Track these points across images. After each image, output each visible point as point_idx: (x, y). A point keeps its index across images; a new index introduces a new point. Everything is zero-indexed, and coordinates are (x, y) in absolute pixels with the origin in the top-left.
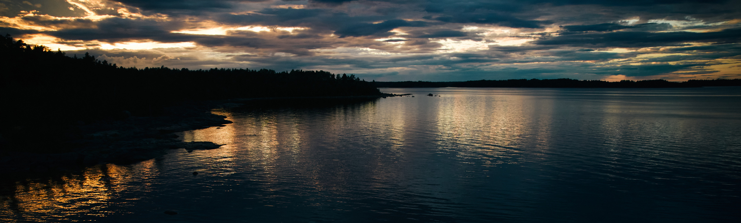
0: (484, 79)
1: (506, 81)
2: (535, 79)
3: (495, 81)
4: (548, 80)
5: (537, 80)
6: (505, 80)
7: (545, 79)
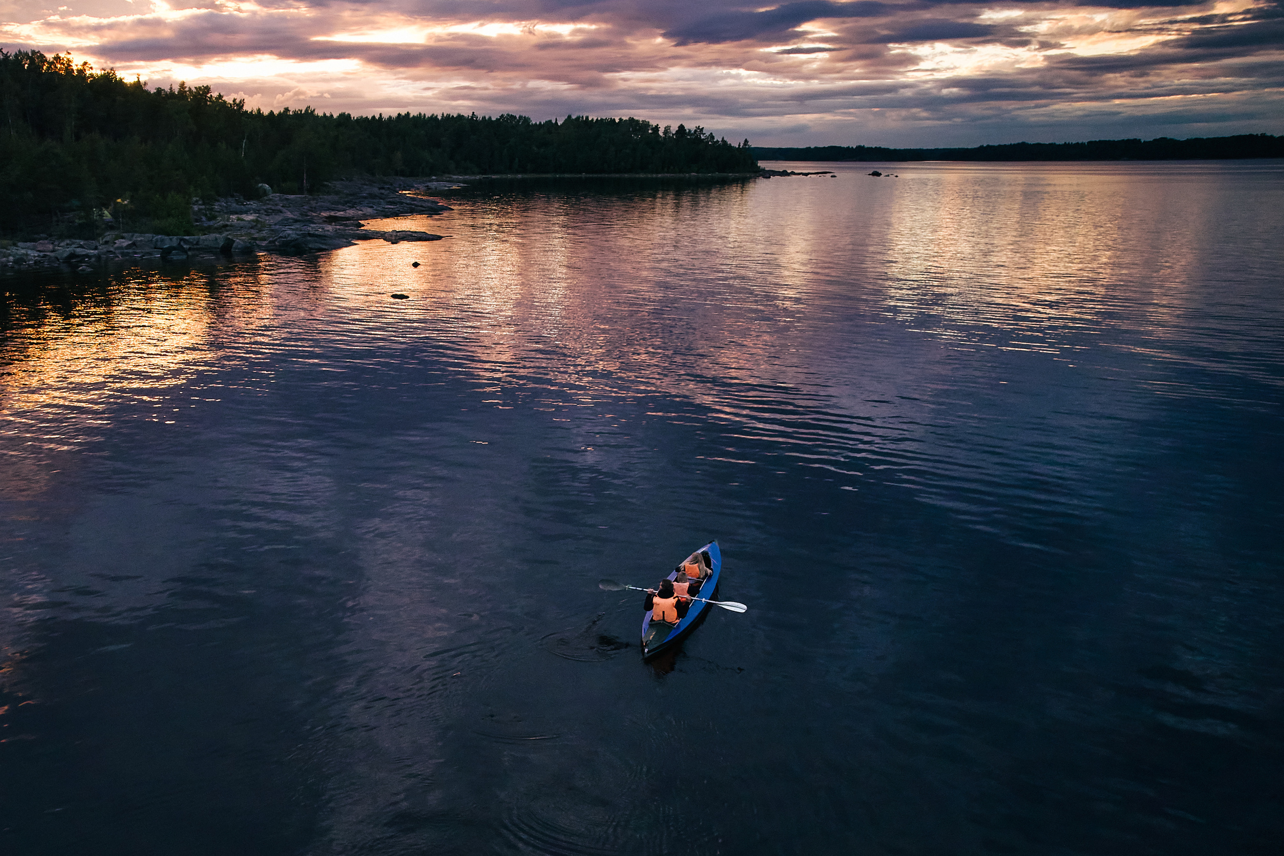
0: (1024, 140)
1: (1083, 144)
2: (1166, 138)
3: (1052, 146)
4: (1202, 139)
5: (1171, 140)
6: (1080, 142)
7: (1194, 137)
